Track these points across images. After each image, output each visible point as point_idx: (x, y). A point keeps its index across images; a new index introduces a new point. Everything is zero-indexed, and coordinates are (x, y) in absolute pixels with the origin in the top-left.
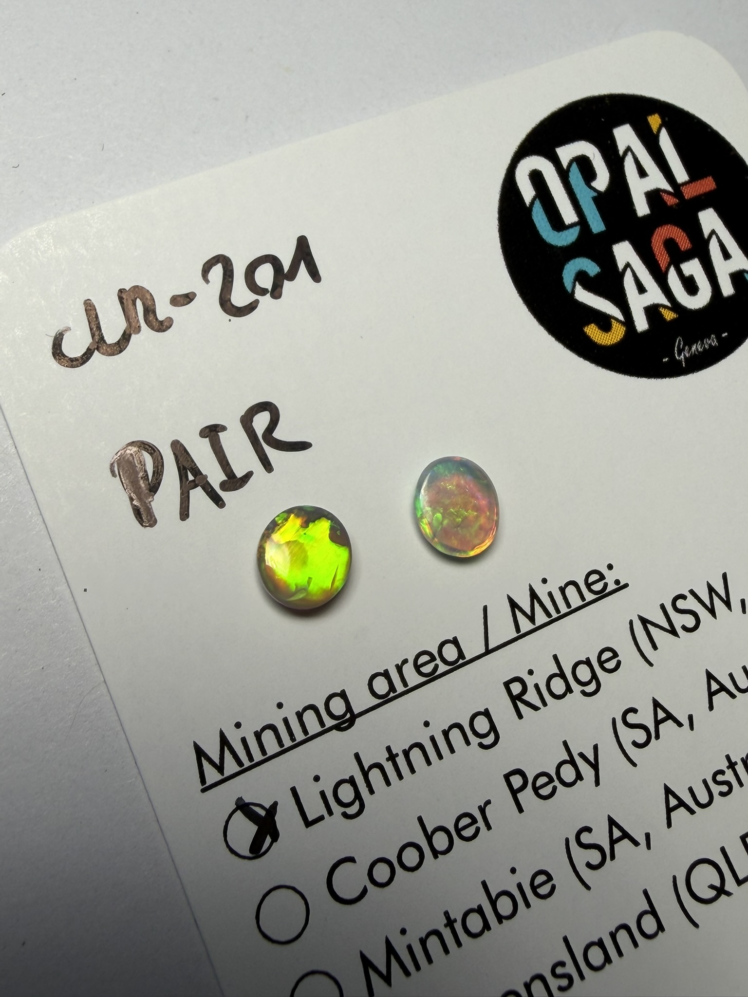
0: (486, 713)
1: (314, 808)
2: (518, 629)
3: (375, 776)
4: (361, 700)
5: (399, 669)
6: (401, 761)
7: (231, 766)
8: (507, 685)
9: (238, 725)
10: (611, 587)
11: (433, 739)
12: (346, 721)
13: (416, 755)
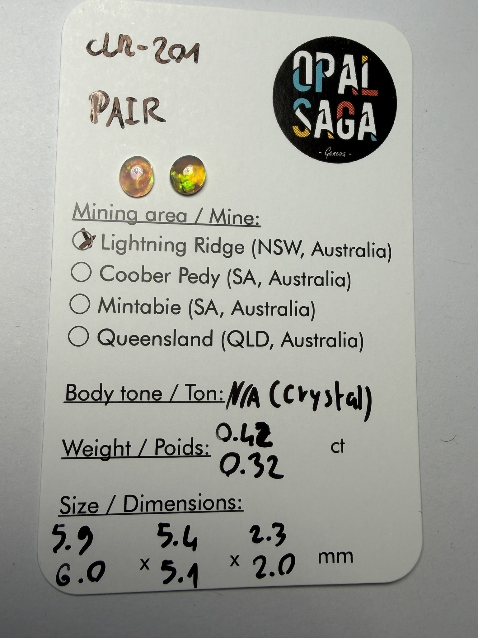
0: (184, 244)
1: (108, 244)
2: (211, 221)
3: (134, 245)
4: (141, 217)
5: (160, 214)
6: (146, 245)
7: (85, 216)
8: (197, 238)
9: (94, 204)
10: (254, 224)
11: (160, 243)
12: (133, 222)
13: (152, 245)
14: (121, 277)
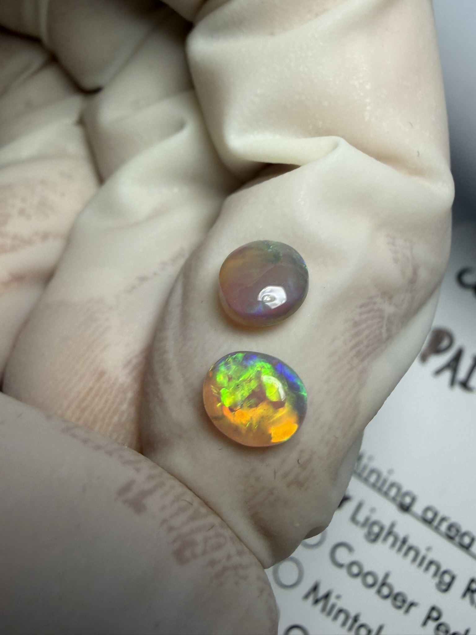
0: (453, 577)
1: (361, 517)
3: (391, 539)
4: (418, 508)
5: (443, 519)
6: (405, 548)
8: (472, 580)
11: (424, 558)
12: (405, 508)
13: (412, 554)
14: (355, 570)
